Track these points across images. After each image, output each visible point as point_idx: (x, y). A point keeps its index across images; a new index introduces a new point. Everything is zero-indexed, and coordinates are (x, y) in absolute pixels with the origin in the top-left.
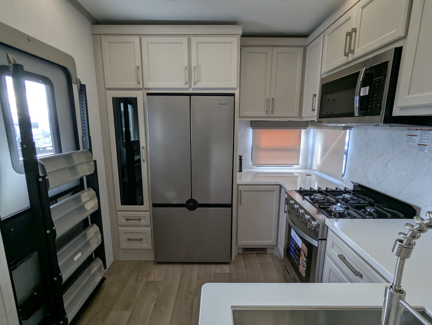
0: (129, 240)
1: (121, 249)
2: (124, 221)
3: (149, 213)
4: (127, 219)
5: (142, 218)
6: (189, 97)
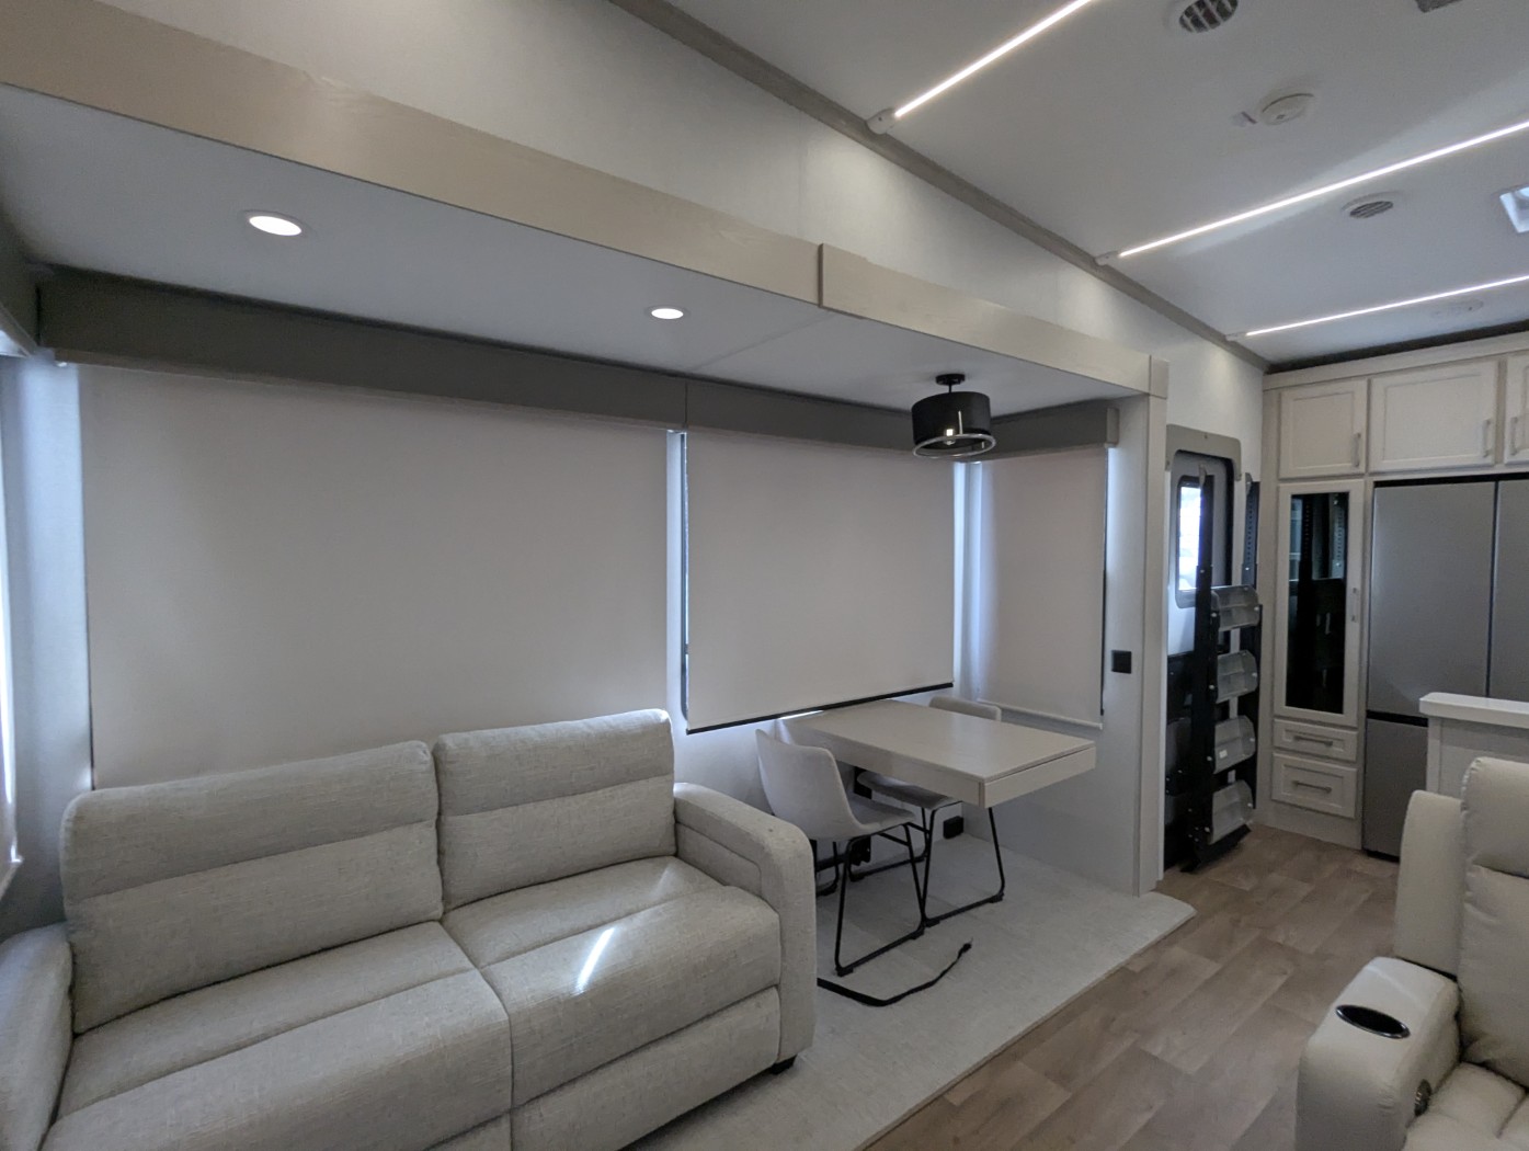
0: (1297, 784)
1: (1275, 801)
2: (1287, 740)
3: (1354, 733)
4: (1298, 738)
5: (1335, 742)
6: (1493, 484)
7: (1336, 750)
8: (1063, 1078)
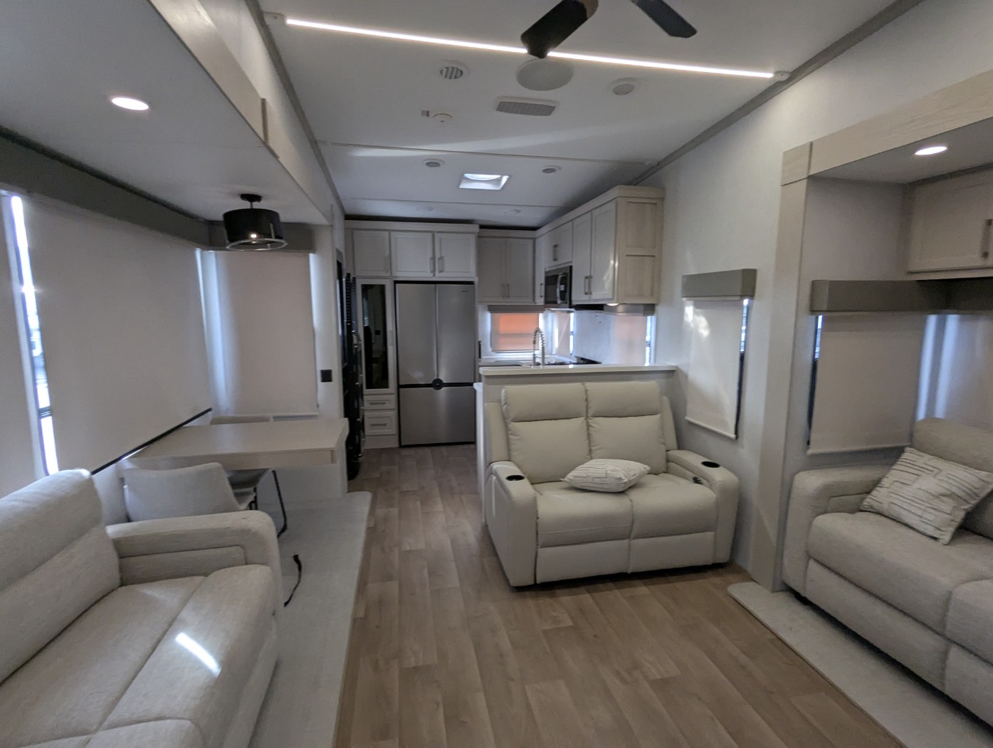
0: (373, 425)
2: (368, 405)
3: (394, 396)
4: (372, 404)
5: (387, 402)
6: (433, 285)
7: (388, 406)
8: (390, 578)
